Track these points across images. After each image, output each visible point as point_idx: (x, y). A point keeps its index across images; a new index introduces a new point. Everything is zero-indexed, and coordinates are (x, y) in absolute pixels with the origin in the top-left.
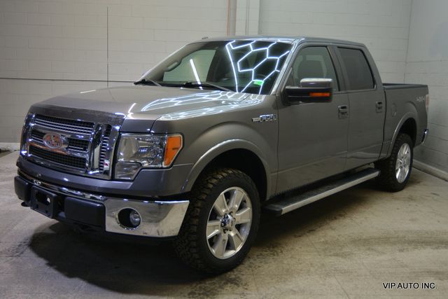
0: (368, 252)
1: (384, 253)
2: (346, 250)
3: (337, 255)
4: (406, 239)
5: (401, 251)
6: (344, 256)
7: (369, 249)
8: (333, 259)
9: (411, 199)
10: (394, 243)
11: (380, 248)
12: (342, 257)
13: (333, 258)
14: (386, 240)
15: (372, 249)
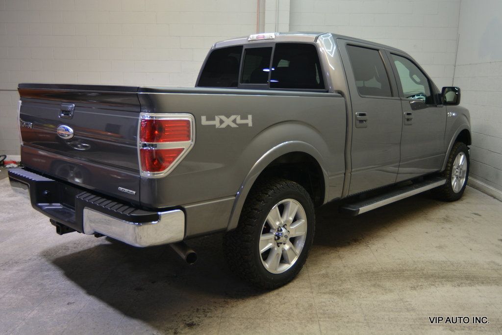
0: (373, 289)
1: (391, 291)
2: (347, 286)
3: (332, 293)
4: (425, 272)
5: (413, 288)
6: (340, 294)
7: (374, 286)
8: (325, 298)
9: (446, 220)
10: (408, 278)
11: (388, 284)
12: (338, 295)
13: (326, 296)
14: (400, 273)
15: (379, 286)
